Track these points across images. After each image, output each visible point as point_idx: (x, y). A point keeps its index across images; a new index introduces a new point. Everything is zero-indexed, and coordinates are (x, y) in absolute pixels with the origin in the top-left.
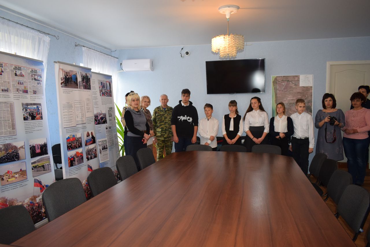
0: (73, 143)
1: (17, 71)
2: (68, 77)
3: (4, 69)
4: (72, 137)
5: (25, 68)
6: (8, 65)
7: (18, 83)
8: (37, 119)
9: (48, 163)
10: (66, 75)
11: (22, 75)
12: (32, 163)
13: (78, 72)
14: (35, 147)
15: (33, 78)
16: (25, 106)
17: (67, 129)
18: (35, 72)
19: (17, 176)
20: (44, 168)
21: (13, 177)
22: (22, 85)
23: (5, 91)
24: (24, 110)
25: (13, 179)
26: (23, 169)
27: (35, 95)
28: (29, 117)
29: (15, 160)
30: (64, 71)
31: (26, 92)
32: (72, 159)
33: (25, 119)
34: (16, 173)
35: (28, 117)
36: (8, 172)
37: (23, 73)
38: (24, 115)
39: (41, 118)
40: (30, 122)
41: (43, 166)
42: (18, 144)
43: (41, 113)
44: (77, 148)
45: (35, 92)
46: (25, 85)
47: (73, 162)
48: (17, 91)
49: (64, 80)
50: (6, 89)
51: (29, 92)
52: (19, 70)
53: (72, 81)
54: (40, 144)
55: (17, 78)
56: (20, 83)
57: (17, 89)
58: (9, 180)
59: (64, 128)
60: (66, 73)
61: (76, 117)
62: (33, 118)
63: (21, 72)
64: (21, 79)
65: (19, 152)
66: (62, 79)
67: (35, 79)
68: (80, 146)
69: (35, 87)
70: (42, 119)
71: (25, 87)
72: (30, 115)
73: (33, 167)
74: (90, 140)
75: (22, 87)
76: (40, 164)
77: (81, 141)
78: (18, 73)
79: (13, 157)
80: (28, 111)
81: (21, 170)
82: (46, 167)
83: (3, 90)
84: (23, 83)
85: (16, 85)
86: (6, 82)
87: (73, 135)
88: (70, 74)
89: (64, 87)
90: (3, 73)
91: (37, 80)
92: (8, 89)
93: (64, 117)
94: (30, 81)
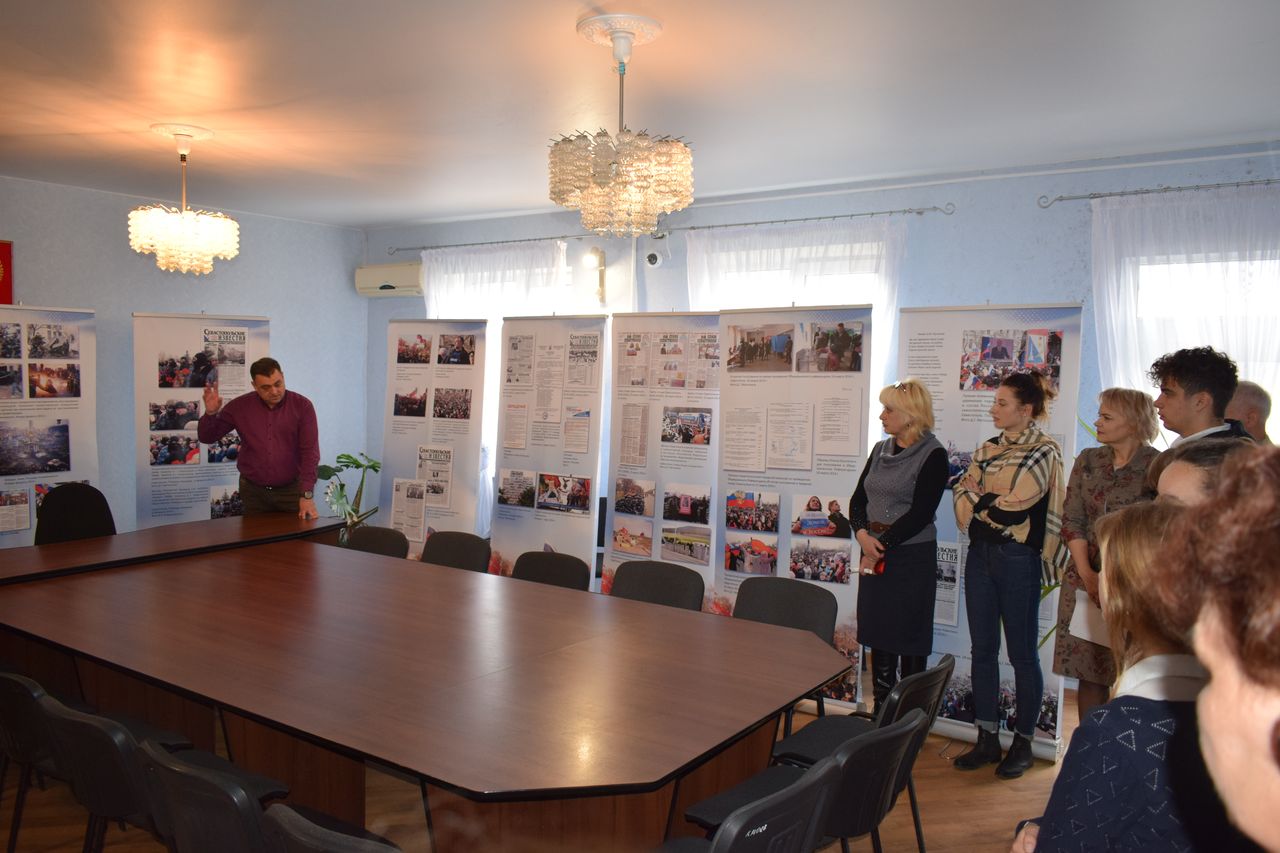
0: (746, 514)
1: (667, 344)
2: (752, 344)
3: (643, 344)
4: (743, 496)
5: (687, 335)
6: (649, 335)
7: (665, 368)
8: (696, 442)
9: (704, 545)
10: (746, 340)
11: (676, 351)
12: (664, 530)
13: (802, 325)
14: (679, 499)
15: (703, 353)
16: (672, 415)
17: (731, 473)
18: (709, 341)
19: (633, 542)
20: (692, 551)
21: (628, 541)
22: (673, 372)
23: (638, 383)
24: (668, 420)
25: (628, 545)
26: (648, 534)
27: (700, 391)
28: (677, 435)
29: (635, 513)
30: (742, 331)
31: (681, 384)
32: (737, 554)
33: (664, 438)
34: (633, 537)
35: (674, 436)
36: (623, 530)
37: (680, 345)
38: (664, 430)
39: (707, 441)
40: (678, 446)
41: (691, 546)
42: (644, 484)
43: (709, 430)
44: (755, 528)
45: (701, 385)
46: (680, 370)
47: (738, 561)
48: (659, 383)
49: (737, 353)
50: (640, 380)
51: (686, 384)
52: (670, 340)
53: (768, 353)
54: (693, 497)
55: (663, 359)
56: (668, 367)
57: (660, 379)
58: (623, 545)
59: (725, 470)
60: (749, 334)
61: (770, 447)
62: (687, 438)
63: (676, 346)
64: (673, 359)
65: (646, 500)
66: (732, 350)
67: (707, 356)
68: (772, 527)
69: (704, 372)
70: (708, 443)
71: (680, 375)
72: (680, 431)
73: (666, 538)
74: (823, 522)
75: (673, 376)
76: (684, 539)
77: (777, 515)
78: (669, 346)
79: (632, 507)
80: (678, 423)
81: (642, 534)
82: (697, 551)
83: (633, 383)
84: (675, 367)
85: (659, 372)
86: (642, 367)
87: (747, 494)
88: (766, 336)
89: (736, 371)
90: (638, 352)
91: (711, 357)
92: (643, 380)
93: (728, 443)
94: (693, 360)
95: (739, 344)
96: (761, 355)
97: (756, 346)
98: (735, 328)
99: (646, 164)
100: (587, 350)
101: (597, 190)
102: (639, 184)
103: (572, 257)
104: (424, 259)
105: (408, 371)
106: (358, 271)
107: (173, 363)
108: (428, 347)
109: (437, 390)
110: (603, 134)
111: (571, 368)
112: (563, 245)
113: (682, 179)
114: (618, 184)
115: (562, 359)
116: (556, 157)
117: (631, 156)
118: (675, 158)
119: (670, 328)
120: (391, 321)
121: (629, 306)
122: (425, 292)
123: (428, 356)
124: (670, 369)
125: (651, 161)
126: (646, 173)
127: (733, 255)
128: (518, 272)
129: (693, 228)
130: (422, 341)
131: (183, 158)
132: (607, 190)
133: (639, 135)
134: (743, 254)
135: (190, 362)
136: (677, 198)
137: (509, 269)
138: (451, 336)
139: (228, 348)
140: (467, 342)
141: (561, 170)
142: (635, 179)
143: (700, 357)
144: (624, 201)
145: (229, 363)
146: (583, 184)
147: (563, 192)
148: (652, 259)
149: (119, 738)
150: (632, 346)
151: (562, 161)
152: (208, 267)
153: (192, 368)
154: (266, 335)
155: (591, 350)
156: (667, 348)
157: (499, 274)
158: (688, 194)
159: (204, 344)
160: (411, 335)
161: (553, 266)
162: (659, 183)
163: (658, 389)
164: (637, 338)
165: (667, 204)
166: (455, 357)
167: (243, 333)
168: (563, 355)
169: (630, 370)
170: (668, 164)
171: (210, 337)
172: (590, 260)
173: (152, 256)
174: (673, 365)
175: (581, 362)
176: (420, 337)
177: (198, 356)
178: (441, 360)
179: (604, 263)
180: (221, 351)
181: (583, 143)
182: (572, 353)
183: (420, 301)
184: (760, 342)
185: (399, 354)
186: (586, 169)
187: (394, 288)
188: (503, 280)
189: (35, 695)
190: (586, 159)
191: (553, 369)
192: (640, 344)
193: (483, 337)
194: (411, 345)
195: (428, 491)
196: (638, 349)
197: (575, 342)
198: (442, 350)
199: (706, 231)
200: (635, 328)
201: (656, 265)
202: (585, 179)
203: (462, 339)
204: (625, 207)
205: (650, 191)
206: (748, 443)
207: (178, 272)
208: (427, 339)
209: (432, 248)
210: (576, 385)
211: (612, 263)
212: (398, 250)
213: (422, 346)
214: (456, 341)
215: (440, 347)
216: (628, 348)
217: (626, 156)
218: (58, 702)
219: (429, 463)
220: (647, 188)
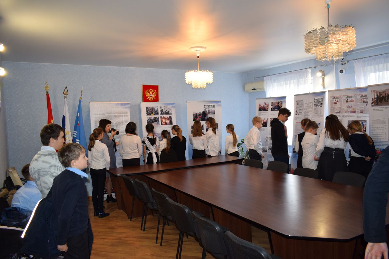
1: (348, 99)
2: (381, 96)
3: (339, 100)
4: (379, 150)
5: (356, 95)
6: (342, 97)
7: (348, 107)
10: (379, 95)
11: (352, 101)
15: (362, 101)
18: (364, 97)
23: (338, 113)
27: (361, 114)
30: (377, 92)
31: (354, 112)
37: (353, 99)
39: (365, 131)
43: (365, 128)
45: (362, 112)
46: (354, 107)
48: (346, 112)
49: (375, 100)
50: (339, 112)
51: (356, 112)
52: (350, 98)
53: (388, 99)
55: (347, 104)
56: (349, 107)
57: (346, 111)
60: (380, 93)
64: (351, 104)
66: (373, 99)
67: (364, 102)
69: (363, 107)
71: (354, 109)
75: (351, 109)
78: (349, 100)
83: (336, 113)
84: (352, 106)
85: (346, 108)
86: (339, 107)
87: (381, 149)
88: (386, 93)
89: (375, 106)
90: (338, 102)
91: (366, 102)
92: (340, 112)
93: (372, 131)
94: (359, 104)
95: (376, 96)
96: (385, 100)
97: (383, 97)
98: (374, 91)
99: (338, 36)
100: (319, 103)
101: (321, 47)
102: (336, 42)
103: (313, 74)
104: (265, 80)
105: (262, 114)
106: (245, 85)
107: (197, 114)
108: (268, 106)
109: (271, 119)
110: (323, 28)
111: (314, 109)
112: (309, 70)
113: (352, 39)
114: (328, 44)
115: (312, 107)
116: (306, 38)
117: (332, 33)
118: (349, 32)
119: (349, 93)
120: (256, 99)
121: (334, 88)
122: (266, 90)
123: (268, 109)
124: (350, 107)
125: (340, 34)
126: (338, 39)
127: (372, 67)
128: (295, 81)
129: (356, 59)
130: (266, 104)
131: (198, 57)
132: (324, 46)
133: (335, 26)
134: (377, 66)
135: (201, 114)
136: (350, 46)
137: (292, 80)
138: (275, 102)
139: (210, 110)
140: (280, 104)
141: (309, 42)
142: (334, 41)
143: (361, 102)
144: (331, 49)
145: (211, 114)
146: (316, 45)
147: (309, 49)
148: (341, 71)
149: (187, 211)
150: (336, 100)
151: (309, 39)
152: (205, 86)
153: (201, 116)
154: (221, 105)
155: (321, 103)
156: (348, 100)
157: (289, 82)
158: (354, 43)
159: (204, 109)
160: (262, 103)
161: (306, 77)
162: (343, 41)
163: (345, 114)
164: (337, 98)
165: (346, 48)
166: (276, 109)
167: (214, 105)
168: (312, 105)
169: (335, 109)
170: (346, 34)
171: (206, 107)
172: (319, 74)
173: (191, 84)
174: (351, 106)
175: (318, 107)
176: (265, 103)
177: (203, 112)
178: (272, 110)
179: (324, 75)
180: (209, 110)
181: (315, 32)
182: (315, 104)
183: (264, 92)
184: (384, 95)
185: (259, 109)
186: (317, 40)
187: (256, 89)
188: (290, 84)
189: (167, 199)
190: (317, 37)
191: (309, 110)
192: (338, 100)
193: (285, 102)
194: (263, 106)
195: (268, 150)
196: (338, 101)
197: (315, 101)
198: (272, 107)
199: (361, 60)
200: (337, 94)
201: (343, 73)
202: (317, 44)
203: (278, 103)
204: (331, 51)
205: (340, 45)
206: (380, 131)
207: (197, 88)
208: (267, 104)
209: (267, 76)
210: (316, 115)
211: (327, 74)
212: (257, 78)
213: (266, 106)
214: (276, 104)
215: (271, 106)
216: (334, 101)
217: (331, 34)
218: (172, 200)
219: (268, 141)
220: (338, 43)
